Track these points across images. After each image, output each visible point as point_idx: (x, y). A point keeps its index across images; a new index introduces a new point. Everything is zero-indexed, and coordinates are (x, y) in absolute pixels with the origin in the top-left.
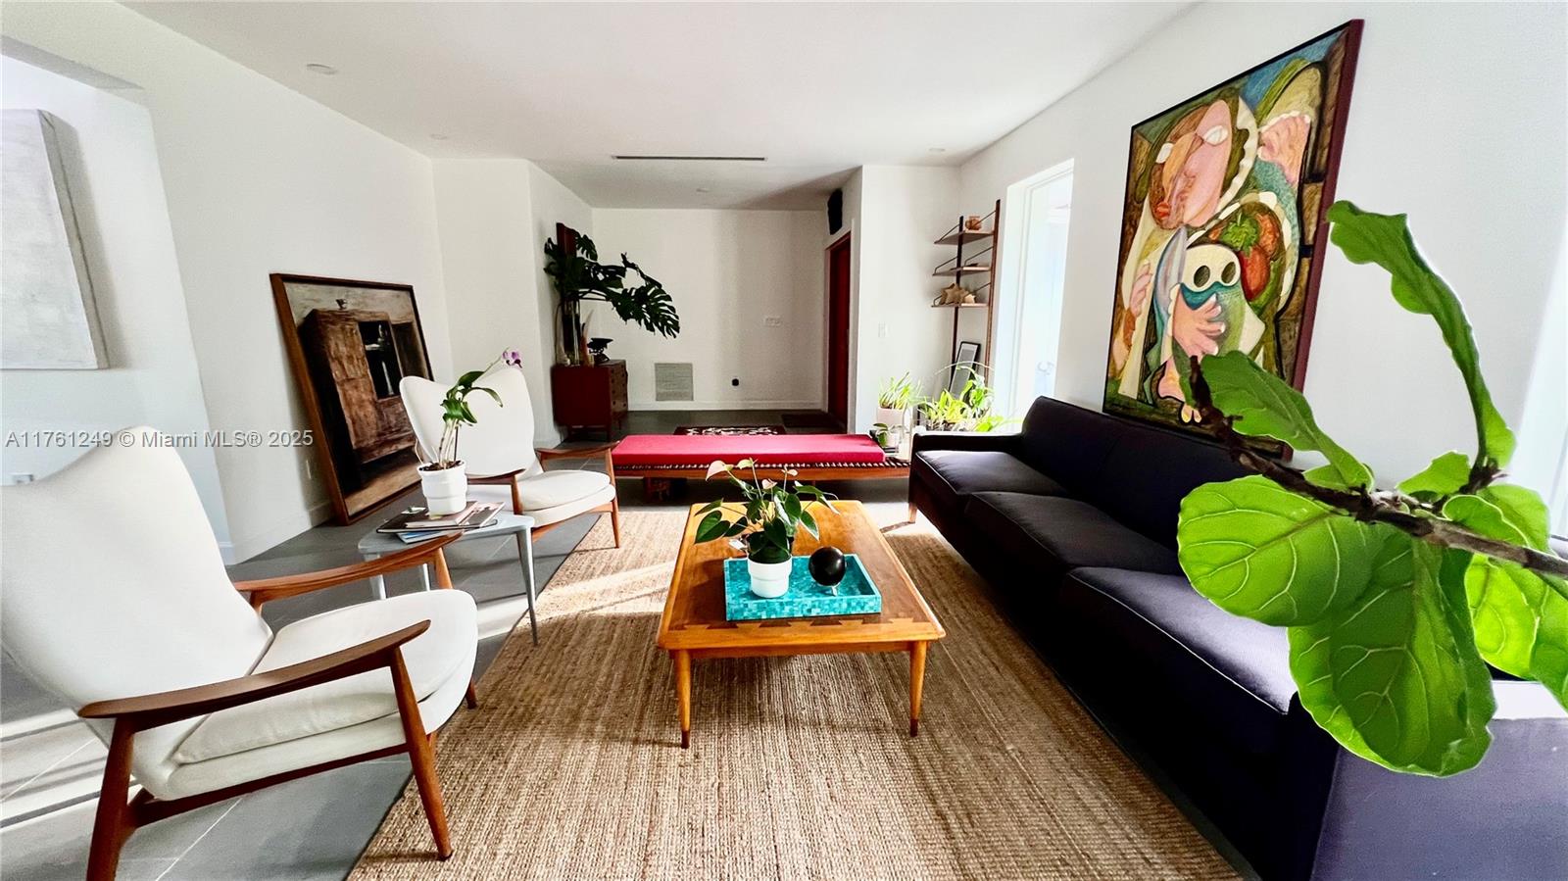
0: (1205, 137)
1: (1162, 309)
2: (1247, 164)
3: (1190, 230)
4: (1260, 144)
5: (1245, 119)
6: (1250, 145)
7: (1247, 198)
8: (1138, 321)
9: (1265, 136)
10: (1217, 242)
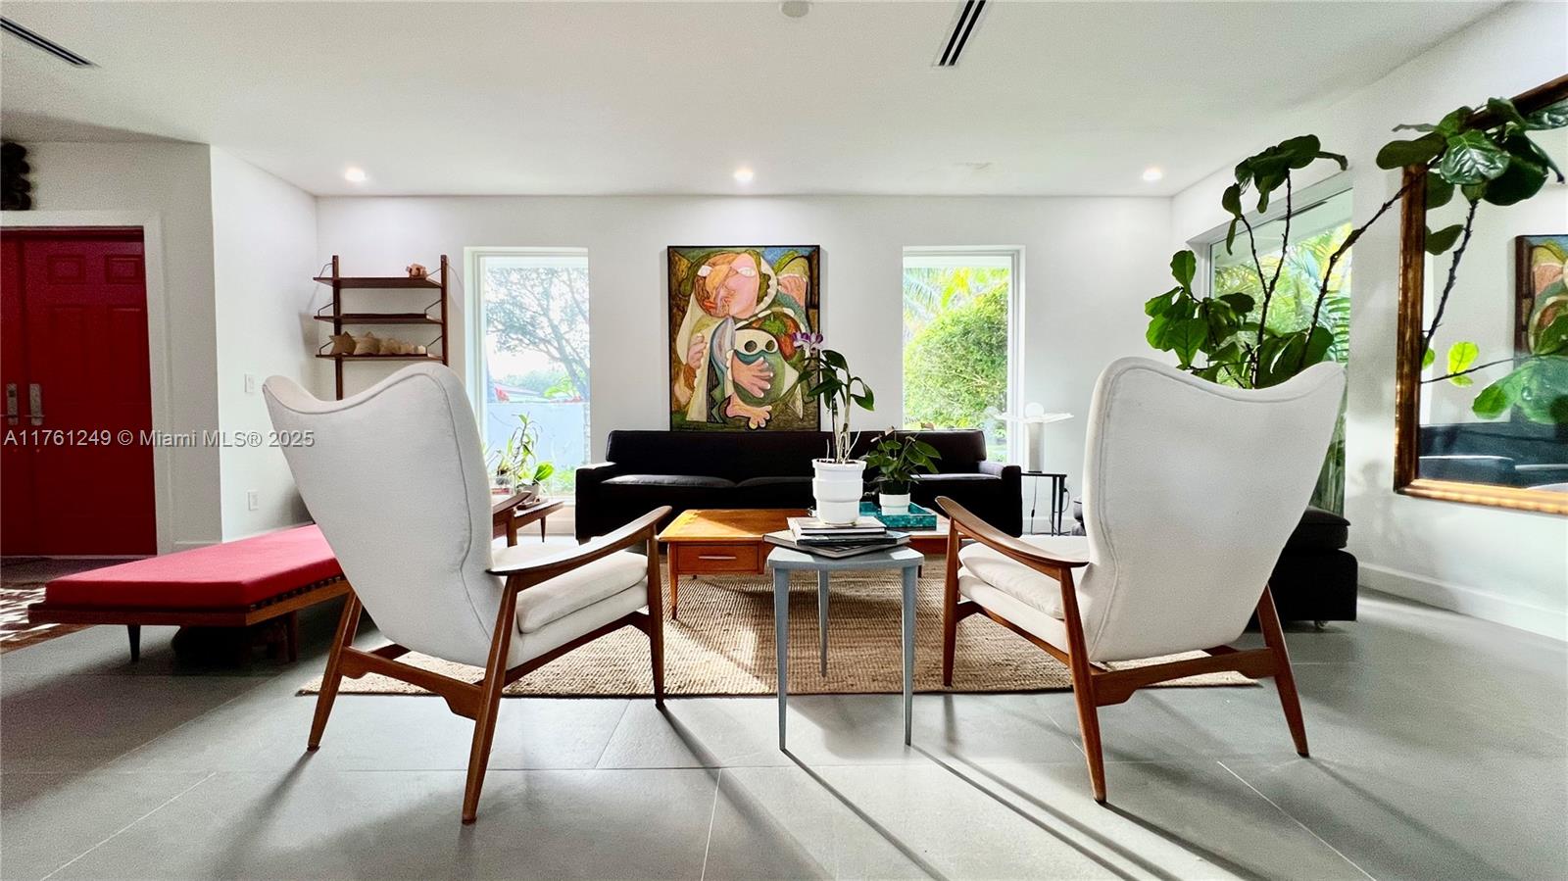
0: (739, 271)
1: (721, 365)
2: (772, 292)
3: (736, 320)
4: (778, 284)
5: (766, 268)
6: (773, 282)
7: (775, 309)
8: (698, 372)
9: (781, 282)
10: (758, 329)
